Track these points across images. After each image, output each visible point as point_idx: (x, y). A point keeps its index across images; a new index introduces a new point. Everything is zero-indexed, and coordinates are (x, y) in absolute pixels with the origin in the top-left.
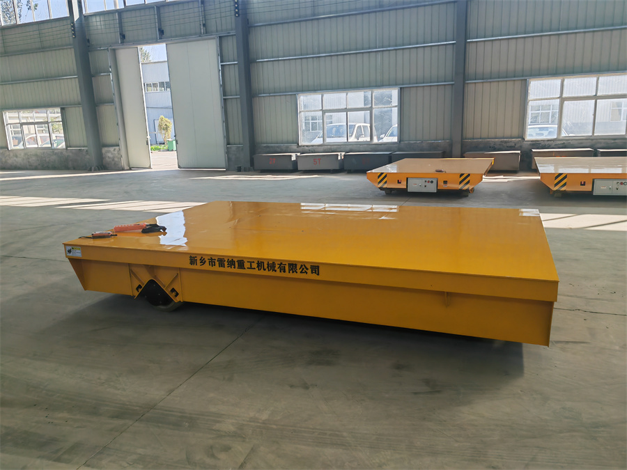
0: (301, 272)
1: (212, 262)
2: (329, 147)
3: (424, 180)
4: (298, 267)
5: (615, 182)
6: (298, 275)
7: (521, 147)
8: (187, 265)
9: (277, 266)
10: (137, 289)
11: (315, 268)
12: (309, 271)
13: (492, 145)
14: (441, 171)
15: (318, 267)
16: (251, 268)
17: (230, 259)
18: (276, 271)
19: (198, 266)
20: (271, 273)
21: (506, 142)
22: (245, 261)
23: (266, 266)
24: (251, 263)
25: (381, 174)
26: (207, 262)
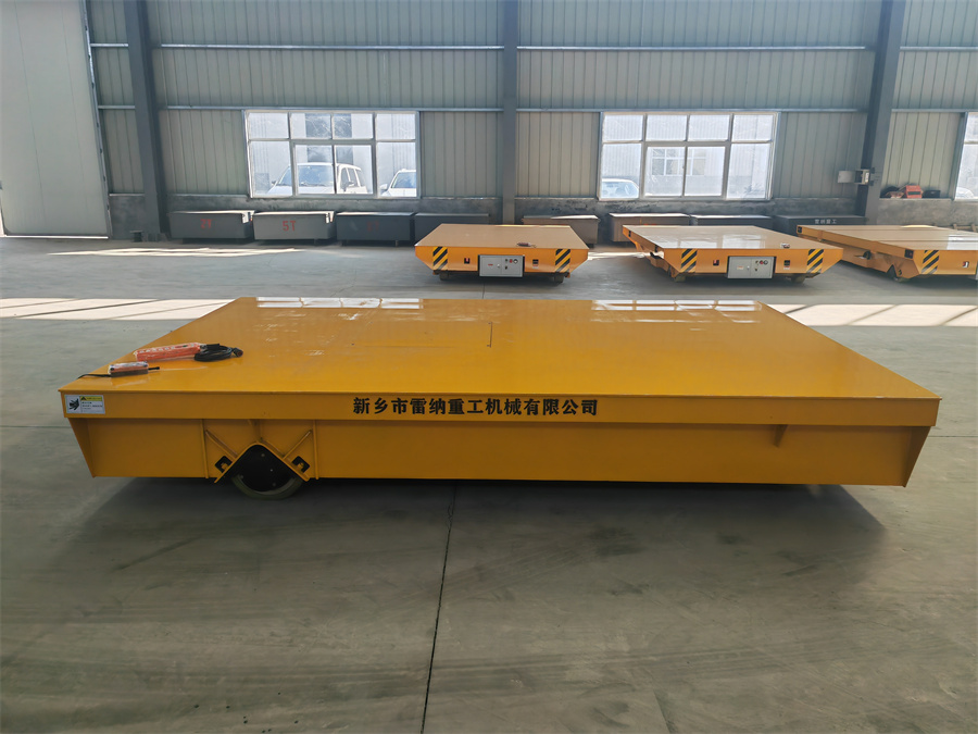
0: (565, 412)
1: (400, 404)
2: (304, 201)
3: (504, 259)
4: (561, 404)
5: (754, 261)
6: (560, 417)
7: (594, 209)
8: (349, 413)
9: (524, 405)
10: (218, 465)
11: (590, 404)
12: (579, 410)
13: (555, 206)
14: (527, 245)
15: (595, 401)
16: (475, 411)
17: (436, 399)
18: (520, 413)
19: (372, 415)
20: (512, 417)
21: (574, 202)
22: (465, 400)
23: (502, 406)
24: (475, 403)
25: (440, 248)
26: (390, 406)
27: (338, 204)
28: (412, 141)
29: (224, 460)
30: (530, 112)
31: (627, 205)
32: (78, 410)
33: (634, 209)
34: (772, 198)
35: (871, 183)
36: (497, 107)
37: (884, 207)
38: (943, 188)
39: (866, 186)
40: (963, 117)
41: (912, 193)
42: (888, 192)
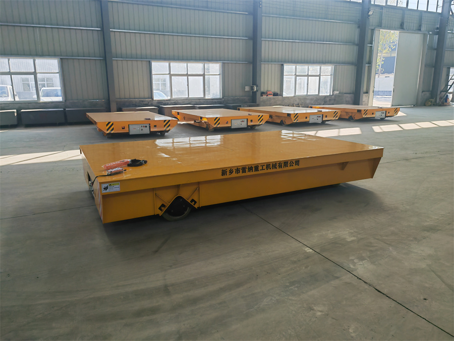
0: (290, 166)
1: (238, 170)
3: (140, 126)
4: (289, 163)
6: (289, 168)
8: (220, 176)
9: (278, 165)
11: (297, 162)
12: (294, 165)
15: (299, 161)
16: (263, 169)
17: (250, 166)
18: (276, 168)
20: (275, 170)
21: (142, 101)
22: (259, 165)
23: (271, 166)
24: (262, 166)
25: (109, 123)
26: (234, 171)
27: (17, 106)
28: (57, 73)
29: (163, 205)
30: (117, 60)
31: (166, 102)
32: (108, 190)
33: (169, 104)
34: (223, 97)
35: (257, 91)
36: (100, 57)
37: (261, 100)
38: (279, 93)
39: (256, 92)
40: (282, 65)
41: (269, 94)
42: (262, 94)
